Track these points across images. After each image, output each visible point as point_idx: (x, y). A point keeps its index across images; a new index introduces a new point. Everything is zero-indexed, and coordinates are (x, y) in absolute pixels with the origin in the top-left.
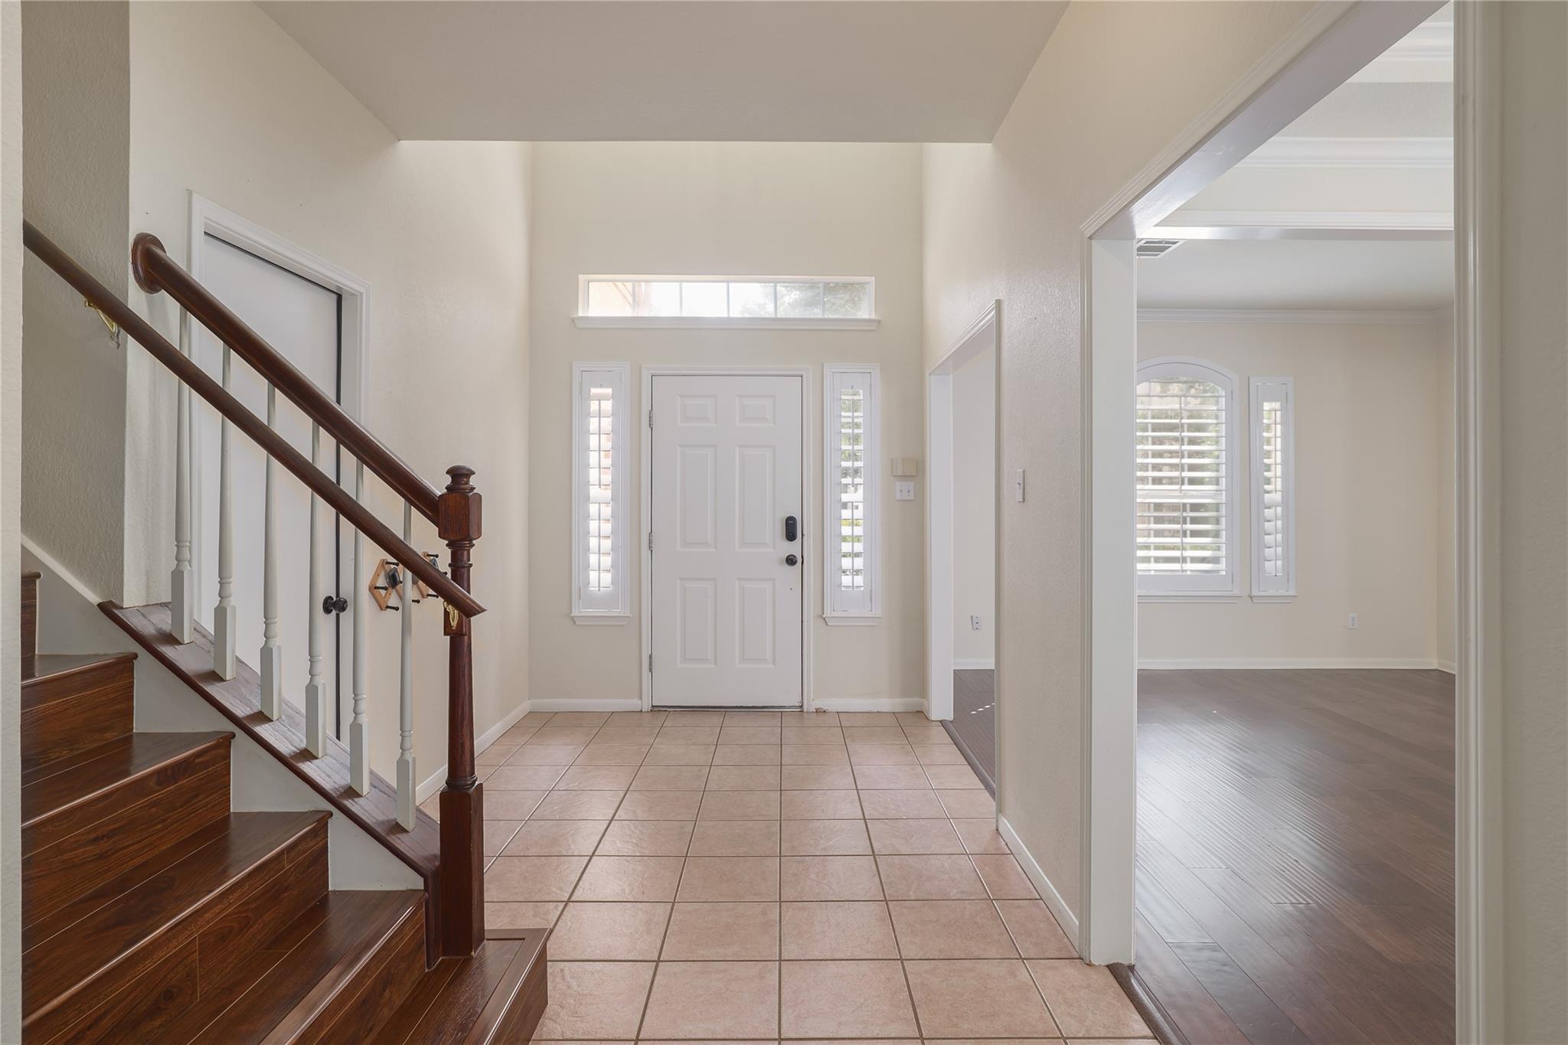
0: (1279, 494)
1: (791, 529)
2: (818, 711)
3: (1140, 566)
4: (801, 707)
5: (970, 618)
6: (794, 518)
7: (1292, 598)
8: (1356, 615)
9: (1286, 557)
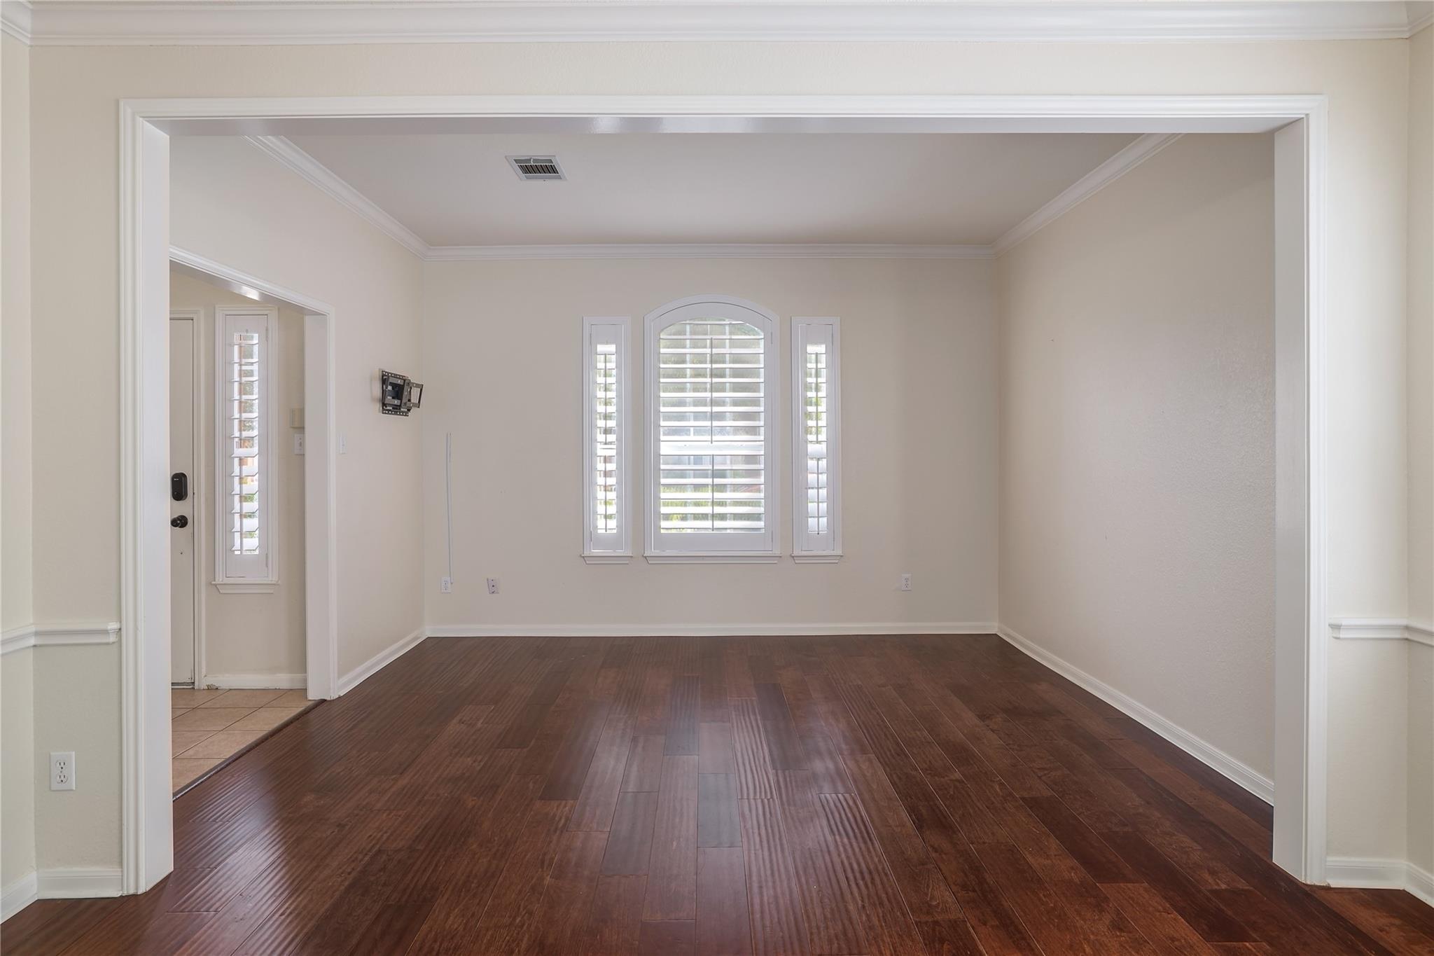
0: (824, 446)
1: (179, 487)
2: (210, 688)
3: (664, 524)
4: (194, 683)
5: (486, 581)
6: (184, 475)
7: (838, 558)
8: (910, 575)
9: (831, 513)
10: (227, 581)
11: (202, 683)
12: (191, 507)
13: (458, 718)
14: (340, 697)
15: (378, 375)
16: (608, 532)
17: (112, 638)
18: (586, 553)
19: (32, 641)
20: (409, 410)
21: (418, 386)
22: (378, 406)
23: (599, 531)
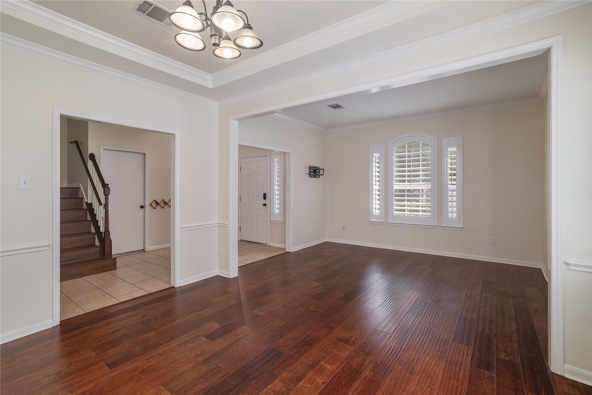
0: (455, 186)
1: (265, 196)
2: (270, 246)
3: (394, 212)
5: (341, 227)
6: (265, 193)
7: (461, 228)
8: (495, 238)
9: (458, 212)
10: (273, 220)
11: (268, 245)
12: (267, 201)
13: (313, 261)
14: (293, 252)
15: (308, 167)
16: (376, 214)
17: (227, 226)
18: (370, 220)
19: (217, 225)
20: (320, 176)
21: (322, 169)
22: (308, 176)
23: (374, 213)
